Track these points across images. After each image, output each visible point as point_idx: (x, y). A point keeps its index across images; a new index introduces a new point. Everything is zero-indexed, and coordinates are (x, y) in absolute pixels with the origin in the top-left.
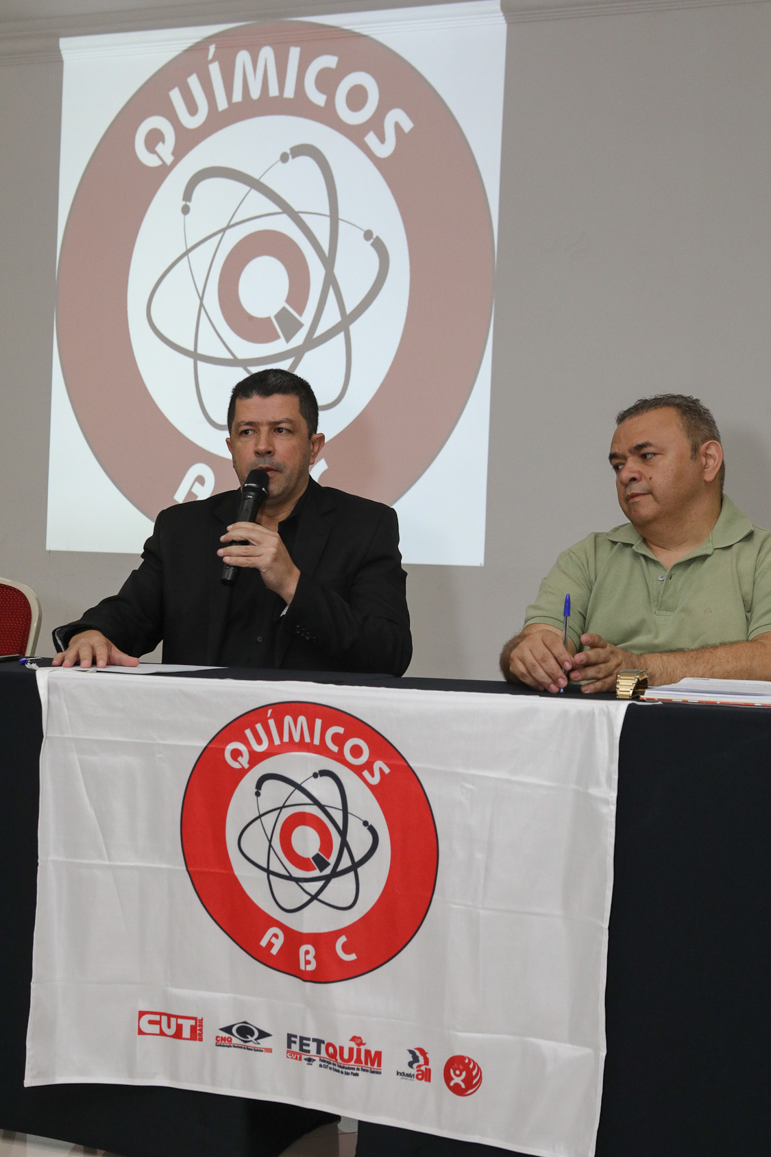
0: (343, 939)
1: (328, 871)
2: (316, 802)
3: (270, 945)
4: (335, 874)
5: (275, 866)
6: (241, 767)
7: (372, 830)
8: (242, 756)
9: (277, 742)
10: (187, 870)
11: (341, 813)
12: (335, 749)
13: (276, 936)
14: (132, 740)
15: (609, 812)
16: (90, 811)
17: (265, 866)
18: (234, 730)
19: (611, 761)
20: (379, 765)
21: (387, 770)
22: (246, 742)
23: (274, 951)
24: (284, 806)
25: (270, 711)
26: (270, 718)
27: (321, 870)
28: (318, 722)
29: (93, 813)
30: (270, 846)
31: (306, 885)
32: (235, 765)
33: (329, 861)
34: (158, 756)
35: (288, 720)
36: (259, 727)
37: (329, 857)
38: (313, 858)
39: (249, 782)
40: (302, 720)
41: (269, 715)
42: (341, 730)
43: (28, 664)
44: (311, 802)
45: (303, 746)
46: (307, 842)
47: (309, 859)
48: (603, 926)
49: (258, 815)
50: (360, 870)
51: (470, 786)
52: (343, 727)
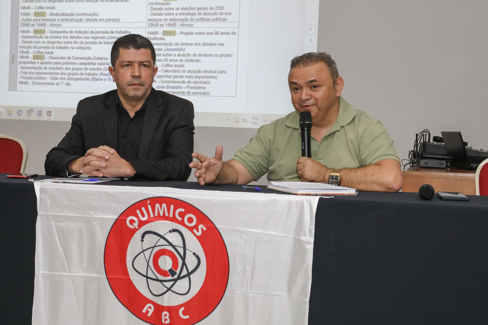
0: (183, 309)
1: (176, 277)
2: (170, 244)
3: (147, 312)
4: (179, 278)
5: (150, 275)
6: (134, 228)
7: (197, 257)
8: (135, 223)
9: (152, 216)
10: (107, 277)
11: (183, 249)
12: (180, 219)
13: (150, 307)
14: (81, 215)
15: (310, 248)
16: (61, 249)
17: (145, 275)
18: (131, 210)
19: (311, 224)
20: (201, 226)
21: (205, 229)
22: (137, 216)
23: (149, 315)
24: (155, 246)
25: (149, 201)
26: (149, 205)
27: (172, 277)
28: (172, 207)
29: (62, 250)
30: (148, 265)
31: (165, 284)
32: (132, 227)
33: (176, 272)
34: (93, 223)
35: (157, 205)
36: (143, 209)
37: (176, 269)
38: (169, 271)
39: (138, 235)
40: (164, 205)
41: (148, 203)
42: (183, 210)
43: (30, 179)
44: (168, 244)
45: (164, 218)
46: (166, 263)
47: (167, 271)
48: (307, 301)
49: (142, 250)
50: (191, 276)
51: (244, 236)
52: (184, 209)
